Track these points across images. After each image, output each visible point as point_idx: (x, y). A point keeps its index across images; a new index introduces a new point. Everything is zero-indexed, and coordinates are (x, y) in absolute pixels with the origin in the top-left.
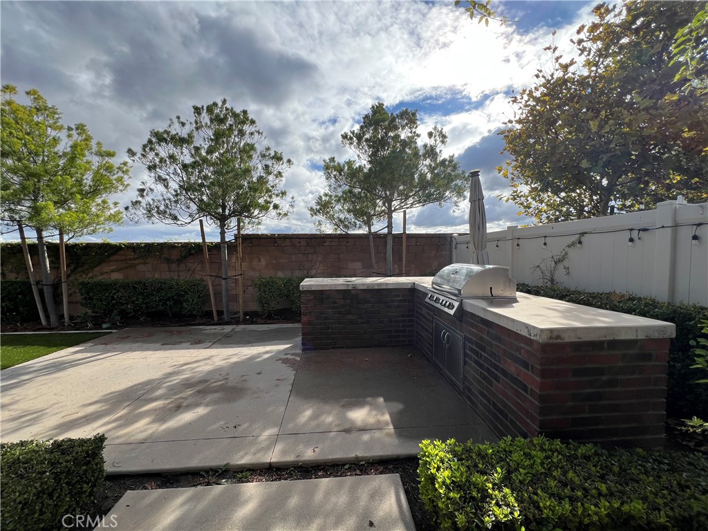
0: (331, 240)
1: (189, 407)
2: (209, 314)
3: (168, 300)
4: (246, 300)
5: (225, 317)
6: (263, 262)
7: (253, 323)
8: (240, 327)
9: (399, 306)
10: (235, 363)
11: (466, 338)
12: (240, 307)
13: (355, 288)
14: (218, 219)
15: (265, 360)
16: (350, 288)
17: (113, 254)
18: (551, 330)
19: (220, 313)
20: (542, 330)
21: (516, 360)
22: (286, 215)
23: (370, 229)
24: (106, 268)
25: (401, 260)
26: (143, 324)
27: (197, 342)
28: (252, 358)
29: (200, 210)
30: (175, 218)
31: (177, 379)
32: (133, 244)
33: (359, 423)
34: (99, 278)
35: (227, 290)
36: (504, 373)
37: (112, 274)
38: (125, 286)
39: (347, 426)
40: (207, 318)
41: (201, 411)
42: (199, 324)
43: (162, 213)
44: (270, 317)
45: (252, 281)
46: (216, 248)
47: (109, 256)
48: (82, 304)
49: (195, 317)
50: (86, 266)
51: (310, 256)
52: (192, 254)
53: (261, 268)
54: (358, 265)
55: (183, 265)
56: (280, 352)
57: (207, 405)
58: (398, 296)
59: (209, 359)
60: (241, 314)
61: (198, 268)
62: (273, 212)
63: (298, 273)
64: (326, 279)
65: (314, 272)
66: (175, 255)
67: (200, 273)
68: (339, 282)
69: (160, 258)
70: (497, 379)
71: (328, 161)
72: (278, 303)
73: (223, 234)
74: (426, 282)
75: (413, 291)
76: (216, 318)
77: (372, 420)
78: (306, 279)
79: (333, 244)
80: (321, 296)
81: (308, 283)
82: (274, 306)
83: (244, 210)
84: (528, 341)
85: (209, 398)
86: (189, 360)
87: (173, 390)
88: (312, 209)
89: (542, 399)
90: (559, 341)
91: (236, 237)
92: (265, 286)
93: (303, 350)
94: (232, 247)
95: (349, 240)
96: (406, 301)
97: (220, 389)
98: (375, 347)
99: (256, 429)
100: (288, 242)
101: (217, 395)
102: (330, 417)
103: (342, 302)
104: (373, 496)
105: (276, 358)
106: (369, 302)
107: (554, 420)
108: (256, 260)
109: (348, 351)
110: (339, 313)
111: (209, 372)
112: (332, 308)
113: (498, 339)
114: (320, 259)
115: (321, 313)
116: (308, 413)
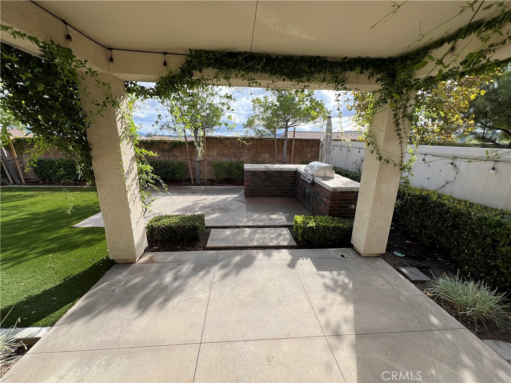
2: (189, 180)
3: (169, 172)
4: (207, 173)
5: (198, 181)
6: (215, 153)
8: (208, 187)
9: (289, 179)
10: (218, 201)
11: (314, 192)
12: (205, 177)
13: (269, 170)
15: (230, 200)
16: (267, 170)
18: (334, 188)
19: (195, 179)
20: (332, 188)
21: (326, 197)
23: (275, 136)
25: (290, 153)
27: (194, 193)
28: (224, 200)
31: (199, 206)
32: (144, 140)
33: (274, 218)
36: (323, 202)
39: (271, 219)
40: (188, 182)
42: (188, 185)
49: (181, 181)
51: (240, 150)
52: (176, 147)
53: (216, 156)
54: (267, 155)
55: (171, 153)
57: (218, 213)
58: (289, 174)
59: (205, 199)
60: (206, 181)
61: (179, 155)
64: (255, 165)
66: (166, 147)
67: (180, 158)
69: (158, 148)
70: (321, 204)
71: (255, 99)
74: (302, 168)
75: (296, 173)
76: (193, 182)
77: (279, 218)
79: (253, 143)
80: (254, 173)
82: (224, 176)
84: (328, 191)
85: (217, 211)
87: (201, 209)
88: (244, 125)
89: (330, 207)
90: (336, 191)
92: (218, 166)
93: (246, 197)
95: (263, 141)
96: (292, 177)
97: (220, 209)
98: (277, 196)
99: (240, 219)
100: (228, 141)
101: (219, 211)
102: (264, 217)
103: (263, 176)
104: (281, 231)
105: (234, 199)
106: (275, 177)
107: (333, 213)
108: (211, 151)
109: (266, 198)
110: (262, 181)
111: (210, 204)
112: (259, 179)
113: (322, 191)
114: (246, 152)
115: (254, 181)
116: (256, 216)
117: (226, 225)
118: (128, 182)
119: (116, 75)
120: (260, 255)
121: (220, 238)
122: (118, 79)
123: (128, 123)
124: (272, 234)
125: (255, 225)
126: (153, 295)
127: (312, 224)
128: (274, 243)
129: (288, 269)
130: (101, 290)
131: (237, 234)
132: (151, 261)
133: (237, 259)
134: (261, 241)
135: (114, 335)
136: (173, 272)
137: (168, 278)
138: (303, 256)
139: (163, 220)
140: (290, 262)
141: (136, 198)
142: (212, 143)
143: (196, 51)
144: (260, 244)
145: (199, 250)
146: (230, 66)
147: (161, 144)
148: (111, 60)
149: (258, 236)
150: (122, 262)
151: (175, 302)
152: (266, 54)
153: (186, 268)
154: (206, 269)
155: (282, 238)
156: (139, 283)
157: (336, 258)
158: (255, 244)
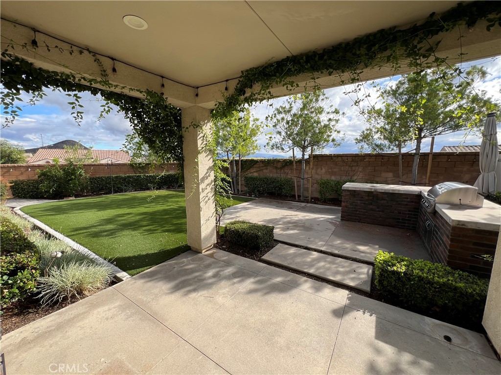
0: (370, 157)
1: (291, 229)
2: (294, 196)
3: (276, 187)
4: (312, 191)
5: (302, 198)
6: (324, 170)
7: (315, 203)
8: (309, 205)
9: (407, 205)
10: (308, 219)
11: (435, 225)
12: (309, 195)
13: (376, 191)
14: (302, 148)
15: (321, 220)
16: (373, 191)
17: (255, 164)
18: (459, 222)
19: (299, 196)
20: (453, 220)
21: (446, 234)
22: (339, 145)
23: (400, 151)
24: (252, 170)
26: (266, 197)
27: (290, 208)
28: (315, 219)
29: (294, 143)
30: (283, 149)
31: (286, 220)
33: (361, 250)
34: (250, 175)
35: (303, 185)
36: (443, 241)
37: (254, 173)
38: (260, 180)
39: (355, 249)
40: (293, 198)
41: (296, 231)
42: (290, 201)
43: (277, 148)
44: (325, 202)
45: (317, 181)
46: (300, 162)
47: (253, 165)
48: (245, 186)
49: (287, 196)
50: (245, 169)
51: (354, 168)
52: (287, 165)
53: (322, 174)
54: (390, 175)
55: (282, 170)
56: (329, 219)
57: (298, 230)
58: (407, 198)
59: (296, 215)
60: (310, 198)
61: (290, 172)
62: (331, 143)
63: (344, 178)
64: (359, 184)
65: (355, 178)
66: (279, 165)
67: (289, 175)
68: (367, 186)
69: (273, 167)
70: (440, 245)
72: (330, 194)
73: (303, 155)
75: (419, 196)
76: (297, 199)
77: (368, 251)
78: (348, 183)
79: (371, 160)
80: (354, 193)
81: (347, 186)
82: (328, 196)
83: (315, 142)
84: (449, 225)
85: (298, 228)
86: (288, 214)
87: (284, 223)
88: (357, 139)
89: (450, 251)
90: (464, 226)
91: (309, 155)
92: (324, 184)
93: (341, 220)
94: (307, 161)
95: (384, 157)
96: (412, 202)
97: (302, 226)
98: (387, 226)
99: (317, 241)
100: (340, 159)
101: (301, 228)
102: (348, 245)
103: (367, 198)
104: (358, 267)
105: (327, 221)
106: (385, 200)
107: (455, 263)
108: (320, 169)
109: (368, 225)
110: (364, 203)
111: (297, 220)
112: (360, 200)
113: (443, 225)
114: (360, 170)
115: (353, 202)
116: (339, 242)
117: (297, 243)
118: (202, 186)
119: (200, 105)
120: (307, 285)
121: (280, 254)
122: (204, 109)
123: (209, 140)
124: (343, 267)
125: (330, 251)
126: (191, 282)
127: (401, 268)
128: (338, 278)
129: (330, 316)
130: (169, 265)
131: (301, 255)
132: (211, 256)
133: (279, 279)
134: (321, 270)
135: (149, 299)
136: (218, 270)
137: (210, 273)
138: (365, 309)
139: (237, 224)
140: (341, 308)
141: (209, 199)
142: (322, 161)
143: (247, 71)
144: (317, 273)
145: (254, 259)
146: (271, 76)
147: (275, 163)
148: (197, 95)
149: (322, 264)
150: (194, 250)
151: (199, 294)
152: (310, 52)
153: (230, 270)
154: (244, 277)
155: (353, 276)
156: (191, 269)
157: (430, 337)
158: (312, 271)
